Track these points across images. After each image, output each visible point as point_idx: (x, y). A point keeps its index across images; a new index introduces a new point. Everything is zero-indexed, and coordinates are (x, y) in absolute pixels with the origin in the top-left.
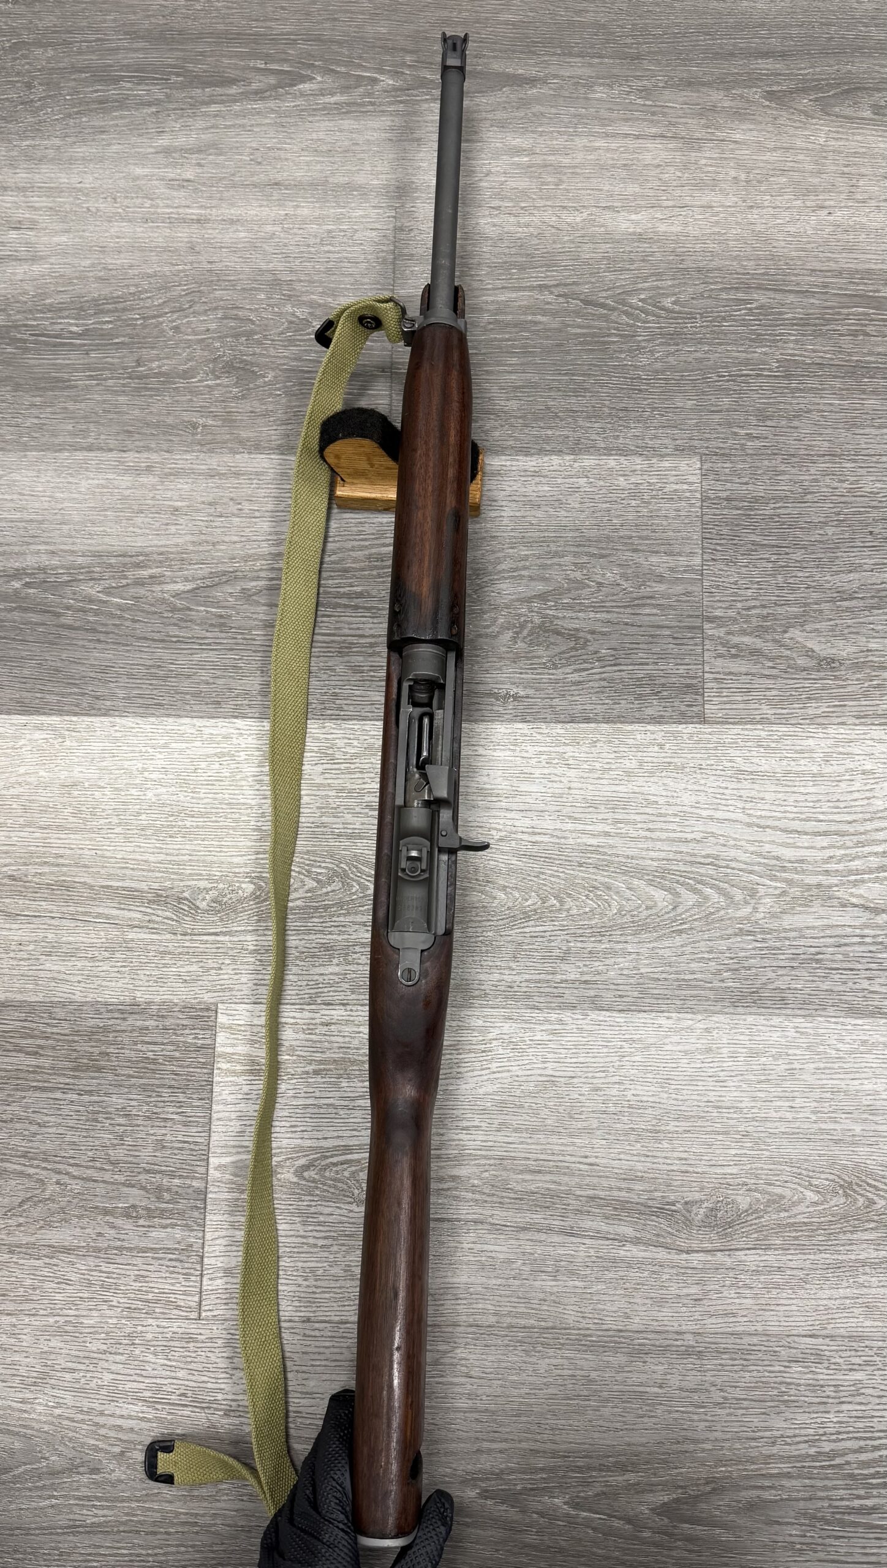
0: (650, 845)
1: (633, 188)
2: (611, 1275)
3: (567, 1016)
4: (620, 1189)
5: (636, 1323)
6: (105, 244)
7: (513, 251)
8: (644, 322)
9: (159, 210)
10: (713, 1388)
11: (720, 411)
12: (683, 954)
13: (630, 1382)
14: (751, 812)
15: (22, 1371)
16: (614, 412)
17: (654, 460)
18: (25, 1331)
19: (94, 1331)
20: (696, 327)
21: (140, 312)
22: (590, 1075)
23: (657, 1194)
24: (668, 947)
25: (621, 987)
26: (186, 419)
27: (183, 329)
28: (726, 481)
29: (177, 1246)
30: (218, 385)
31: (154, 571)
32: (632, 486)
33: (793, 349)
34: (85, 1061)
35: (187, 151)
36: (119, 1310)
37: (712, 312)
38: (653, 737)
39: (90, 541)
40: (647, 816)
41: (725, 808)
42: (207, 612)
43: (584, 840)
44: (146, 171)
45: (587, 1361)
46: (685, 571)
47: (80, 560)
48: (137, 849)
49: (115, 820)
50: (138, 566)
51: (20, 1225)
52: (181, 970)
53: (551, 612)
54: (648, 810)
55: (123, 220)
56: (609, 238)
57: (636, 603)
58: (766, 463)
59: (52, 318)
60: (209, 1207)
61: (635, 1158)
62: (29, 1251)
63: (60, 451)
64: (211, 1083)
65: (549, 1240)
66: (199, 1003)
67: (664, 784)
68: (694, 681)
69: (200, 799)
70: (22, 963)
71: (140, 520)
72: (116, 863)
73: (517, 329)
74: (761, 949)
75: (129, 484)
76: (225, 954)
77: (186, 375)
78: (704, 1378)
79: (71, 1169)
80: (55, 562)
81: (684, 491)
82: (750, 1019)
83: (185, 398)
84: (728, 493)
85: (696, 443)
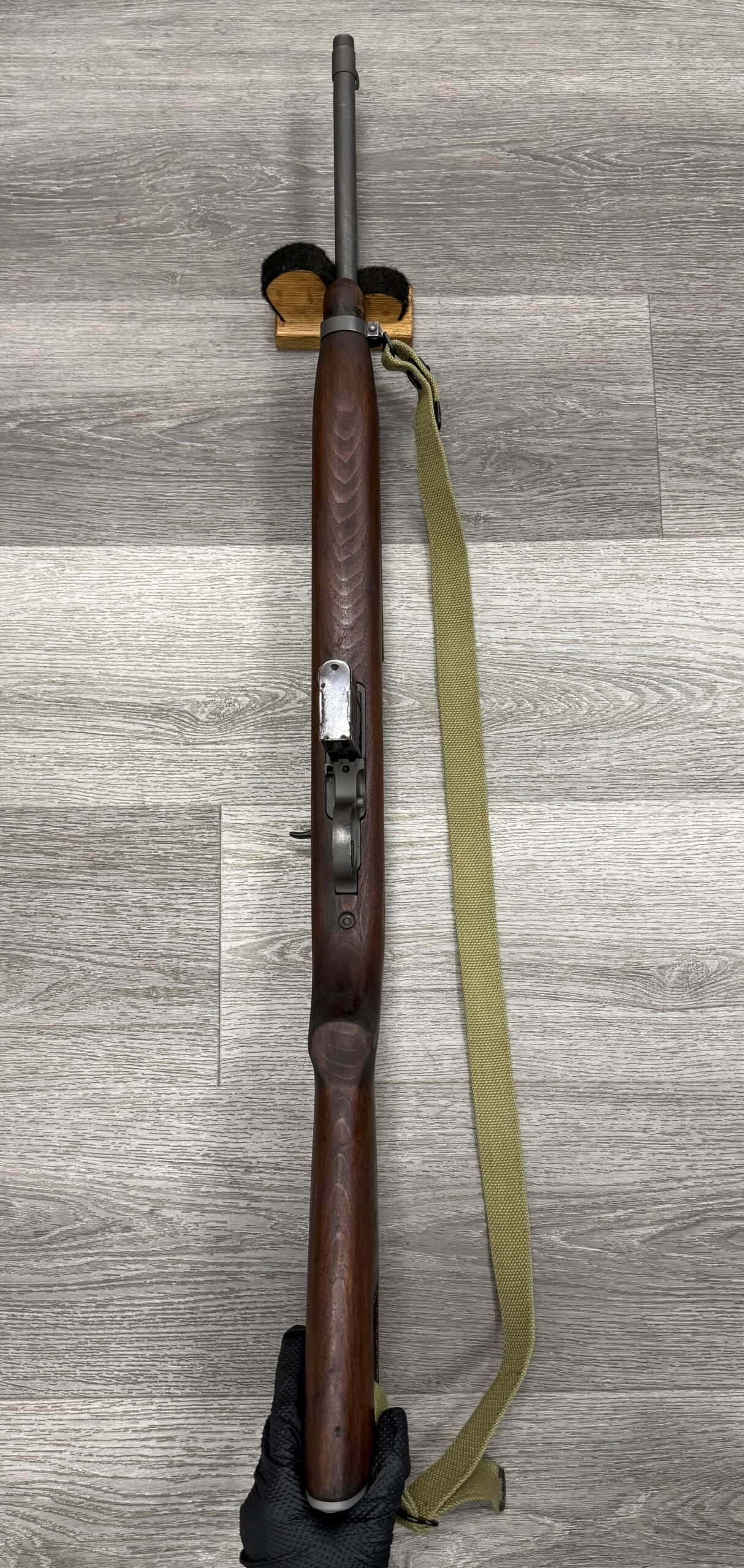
0: (616, 650)
1: (575, 53)
2: (593, 1033)
3: (544, 806)
4: (598, 957)
5: (619, 1074)
6: (80, 110)
7: (466, 111)
8: (590, 175)
9: (131, 78)
10: (692, 1131)
11: (664, 255)
12: (649, 747)
13: (616, 1128)
14: (706, 617)
15: (55, 1141)
16: (566, 256)
17: (606, 299)
18: (56, 1105)
19: (122, 1101)
20: (638, 179)
21: (115, 172)
22: (567, 858)
23: (631, 961)
24: (635, 742)
25: (593, 779)
26: (166, 269)
27: (159, 187)
28: (672, 317)
29: (194, 1021)
30: (194, 238)
31: (141, 409)
32: (587, 323)
33: (729, 197)
34: (101, 860)
35: (154, 22)
36: (144, 1080)
37: (652, 165)
38: (616, 551)
39: (79, 384)
40: (611, 624)
41: (685, 614)
42: (193, 447)
43: (555, 648)
44: (117, 41)
45: (576, 1111)
46: (639, 399)
47: (71, 401)
48: (140, 668)
49: (116, 642)
50: (124, 405)
51: (46, 1009)
52: (186, 776)
53: (516, 439)
54: (612, 619)
55: (97, 87)
56: (553, 98)
57: (597, 427)
58: (708, 300)
59: (34, 179)
60: (223, 986)
61: (611, 930)
62: (57, 1032)
63: (47, 301)
64: (219, 877)
65: (537, 1004)
66: (205, 805)
67: (627, 594)
68: (652, 499)
69: (193, 620)
70: (37, 773)
71: (126, 363)
72: (119, 680)
73: (474, 183)
74: (721, 740)
75: (114, 330)
76: (226, 761)
77: (165, 229)
78: (684, 1123)
79: (93, 957)
80: (47, 403)
81: (634, 326)
82: (713, 803)
83: (162, 251)
84: (674, 328)
85: (643, 283)
